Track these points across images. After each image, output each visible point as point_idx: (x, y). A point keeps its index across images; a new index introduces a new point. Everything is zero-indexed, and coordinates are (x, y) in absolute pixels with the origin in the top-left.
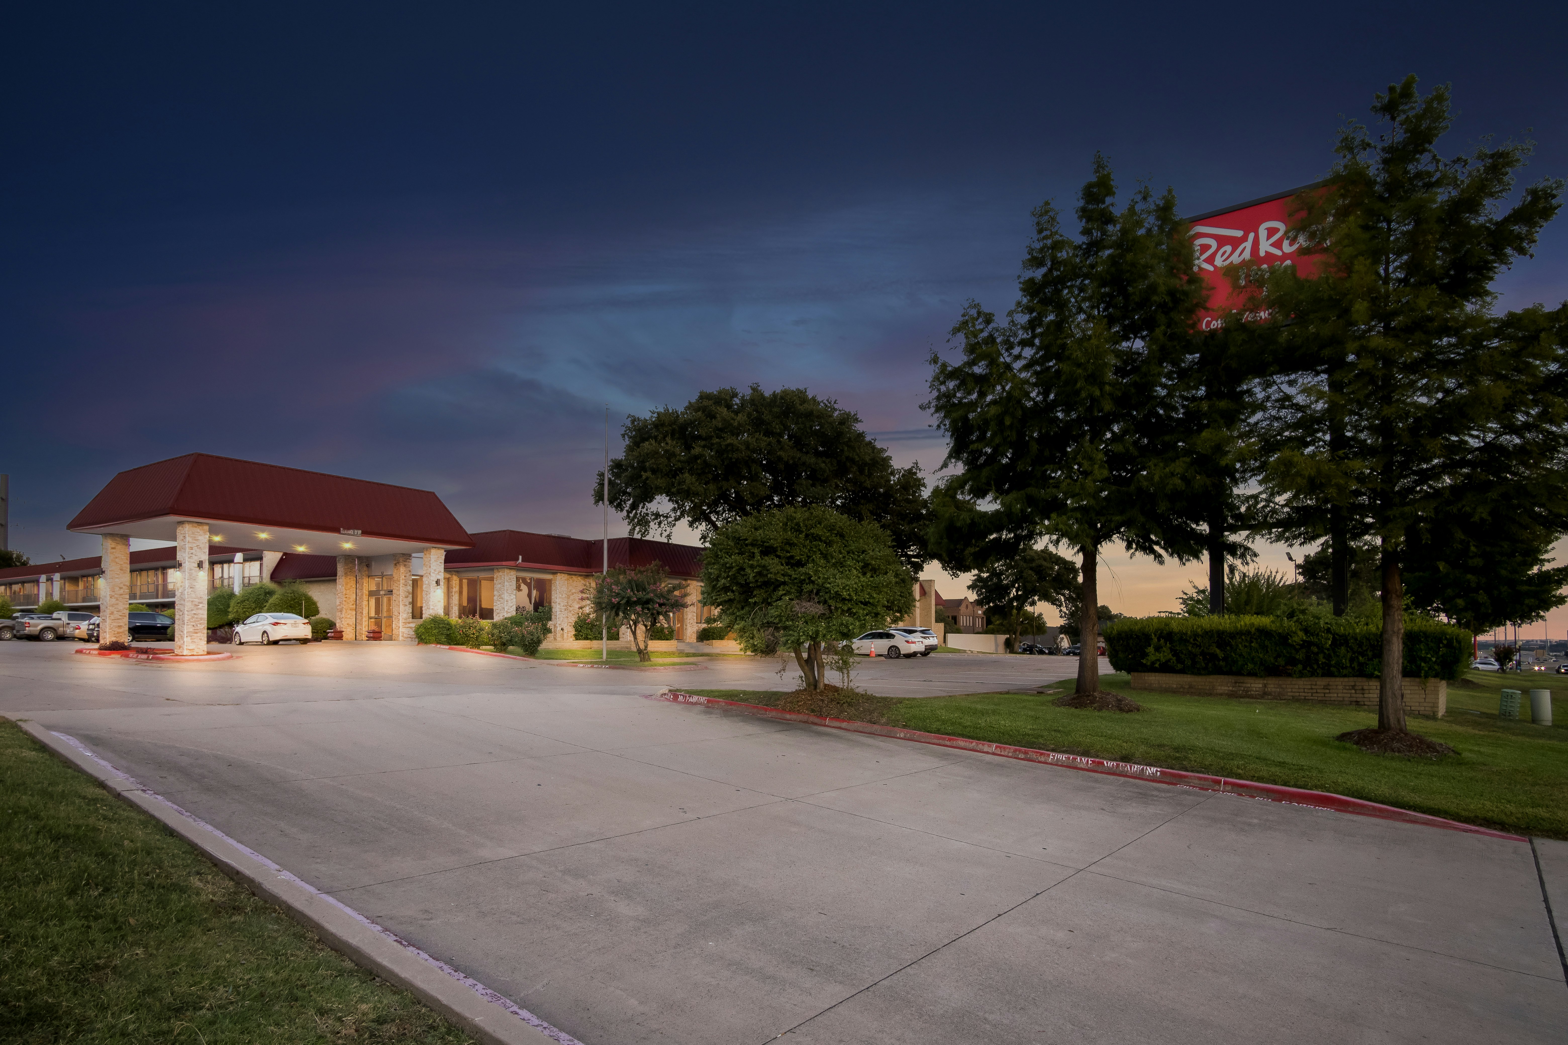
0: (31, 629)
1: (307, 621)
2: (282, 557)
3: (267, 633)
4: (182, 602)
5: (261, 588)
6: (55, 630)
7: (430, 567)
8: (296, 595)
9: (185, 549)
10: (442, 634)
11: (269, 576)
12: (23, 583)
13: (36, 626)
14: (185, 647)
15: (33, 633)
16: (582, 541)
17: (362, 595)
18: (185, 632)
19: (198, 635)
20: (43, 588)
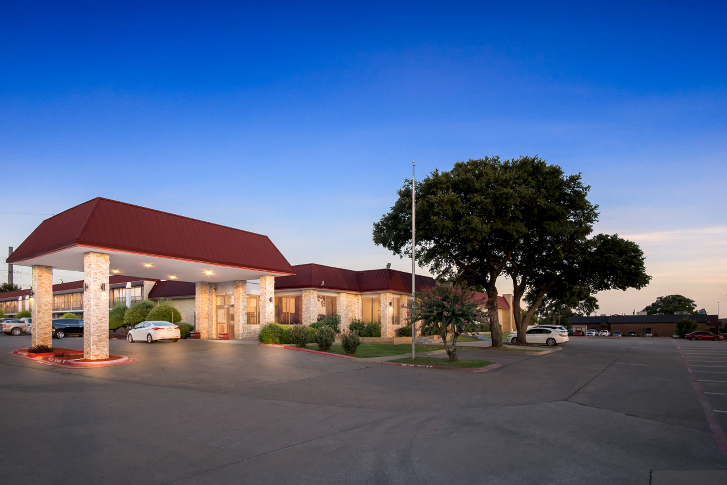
0: (6, 328)
1: (177, 326)
2: (155, 284)
3: (151, 335)
4: (89, 317)
5: (144, 304)
6: (21, 329)
7: (265, 289)
8: (167, 308)
9: (91, 274)
10: (277, 336)
11: (148, 296)
12: (12, 301)
13: (10, 326)
14: (92, 353)
15: (7, 331)
16: (354, 271)
17: (212, 308)
18: (91, 342)
19: (102, 343)
20: (20, 304)
